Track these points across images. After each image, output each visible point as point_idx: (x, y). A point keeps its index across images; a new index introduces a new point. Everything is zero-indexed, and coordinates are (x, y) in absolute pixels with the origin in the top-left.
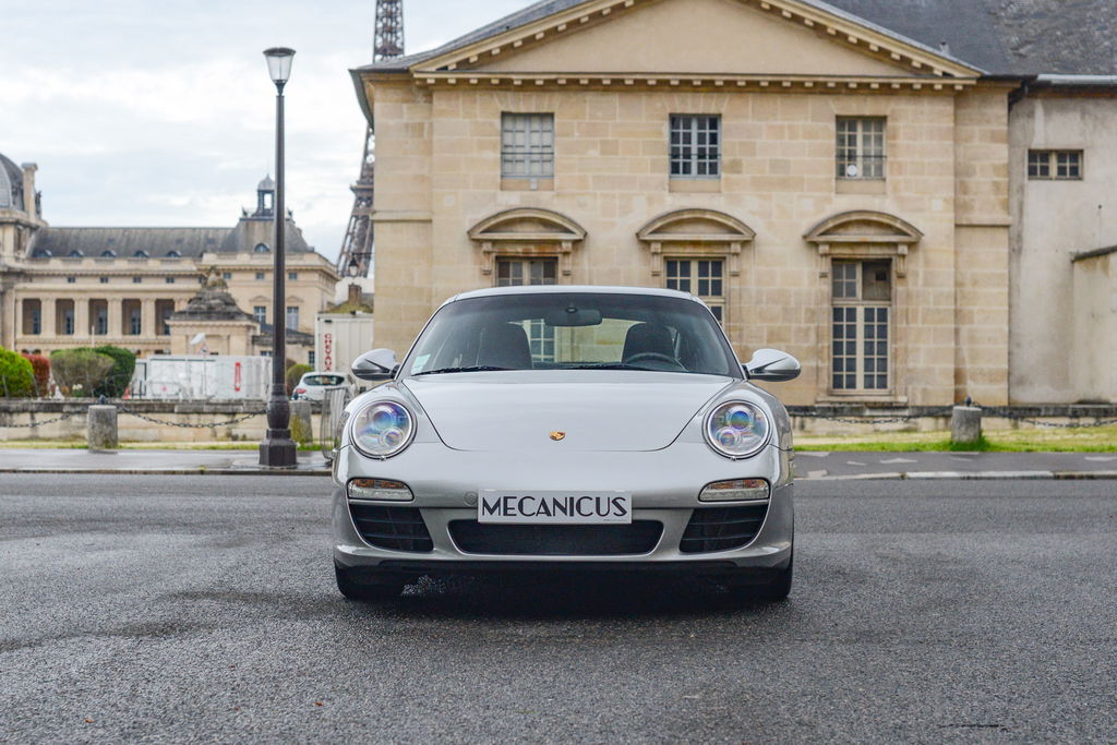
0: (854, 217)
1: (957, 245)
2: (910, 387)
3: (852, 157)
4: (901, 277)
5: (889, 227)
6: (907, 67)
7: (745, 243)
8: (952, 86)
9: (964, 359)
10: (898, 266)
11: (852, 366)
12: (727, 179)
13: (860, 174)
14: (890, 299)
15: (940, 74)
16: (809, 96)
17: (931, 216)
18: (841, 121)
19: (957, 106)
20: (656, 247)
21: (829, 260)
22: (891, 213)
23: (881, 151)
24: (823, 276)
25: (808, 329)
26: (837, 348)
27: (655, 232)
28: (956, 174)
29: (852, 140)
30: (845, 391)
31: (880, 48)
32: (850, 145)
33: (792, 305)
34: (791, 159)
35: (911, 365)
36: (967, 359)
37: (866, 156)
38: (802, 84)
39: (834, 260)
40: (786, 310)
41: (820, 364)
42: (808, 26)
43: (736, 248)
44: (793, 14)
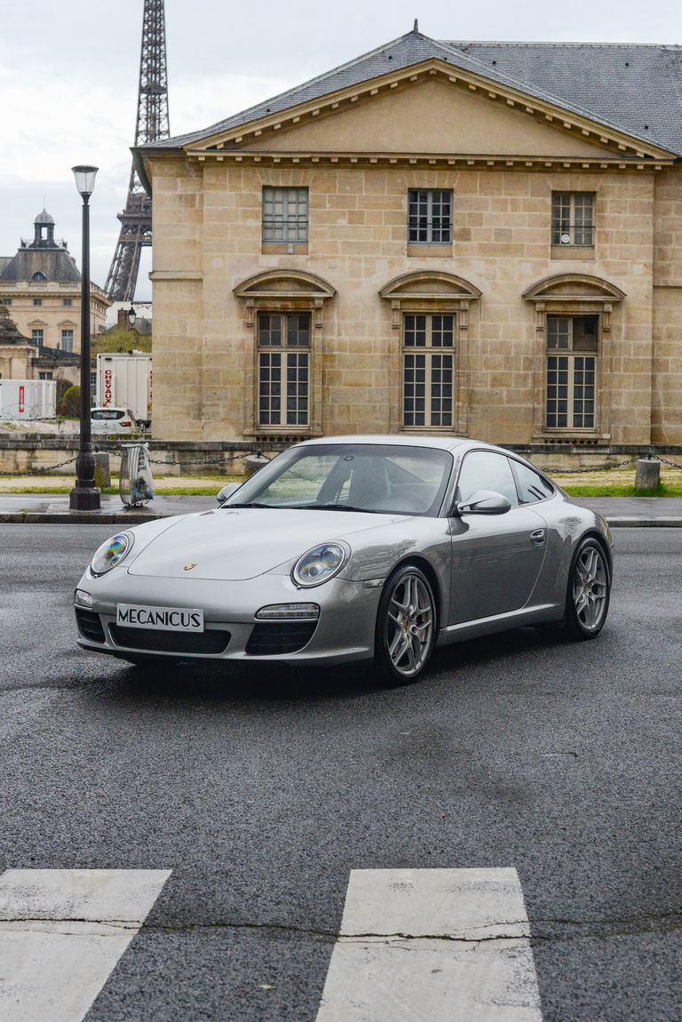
0: (567, 280)
1: (654, 304)
2: (613, 426)
3: (566, 227)
4: (607, 331)
5: (597, 288)
6: (614, 150)
7: (472, 301)
8: (653, 166)
9: (659, 402)
10: (604, 322)
11: (563, 407)
12: (458, 246)
13: (572, 242)
14: (596, 351)
15: (643, 156)
16: (530, 174)
17: (633, 280)
18: (558, 196)
19: (656, 183)
20: (397, 304)
21: (545, 316)
22: (598, 276)
23: (591, 222)
24: (540, 330)
25: (526, 376)
26: (551, 392)
27: (396, 291)
28: (655, 242)
29: (566, 213)
30: (557, 428)
31: (591, 133)
32: (563, 217)
33: (513, 354)
34: (513, 228)
35: (614, 407)
36: (662, 403)
37: (577, 227)
38: (523, 163)
39: (548, 316)
40: (507, 359)
41: (536, 406)
42: (530, 114)
43: (464, 305)
44: (515, 103)
